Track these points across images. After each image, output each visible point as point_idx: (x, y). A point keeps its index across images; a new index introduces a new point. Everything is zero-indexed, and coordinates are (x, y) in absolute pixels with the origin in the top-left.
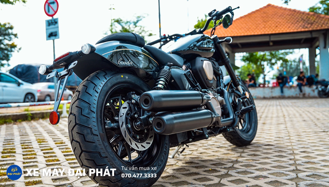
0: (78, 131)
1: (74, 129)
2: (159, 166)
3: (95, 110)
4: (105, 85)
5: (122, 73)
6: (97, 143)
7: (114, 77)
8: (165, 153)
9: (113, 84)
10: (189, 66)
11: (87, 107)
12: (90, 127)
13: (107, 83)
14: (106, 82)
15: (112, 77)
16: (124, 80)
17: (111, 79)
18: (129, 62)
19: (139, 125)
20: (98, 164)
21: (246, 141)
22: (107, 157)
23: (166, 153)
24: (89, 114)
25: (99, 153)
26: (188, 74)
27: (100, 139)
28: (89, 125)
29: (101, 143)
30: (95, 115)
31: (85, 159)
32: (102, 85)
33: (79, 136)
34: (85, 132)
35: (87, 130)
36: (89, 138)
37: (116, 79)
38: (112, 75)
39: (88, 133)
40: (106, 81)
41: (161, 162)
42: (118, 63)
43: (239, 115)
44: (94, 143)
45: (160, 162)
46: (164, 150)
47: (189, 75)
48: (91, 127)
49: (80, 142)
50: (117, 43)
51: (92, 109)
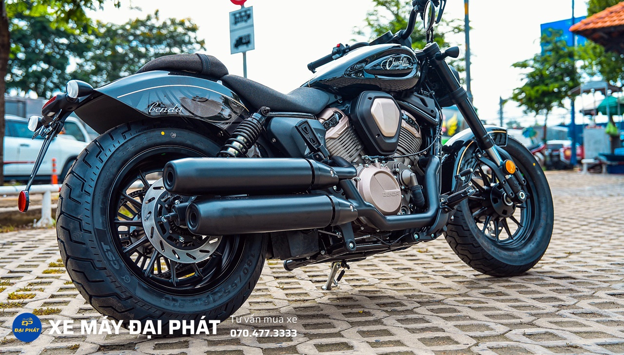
0: (62, 224)
1: (59, 220)
2: (225, 292)
3: (91, 191)
4: (121, 148)
5: (164, 127)
6: (89, 244)
7: (144, 135)
8: (246, 272)
9: (140, 146)
10: (348, 109)
11: (80, 185)
12: (79, 218)
13: (126, 145)
14: (123, 144)
15: (140, 135)
16: (167, 140)
17: (137, 138)
18: (174, 108)
19: (171, 217)
20: (90, 280)
21: (507, 265)
22: (105, 269)
23: (248, 271)
24: (80, 196)
25: (91, 261)
26: (303, 127)
27: (94, 239)
28: (78, 214)
29: (96, 246)
30: (89, 199)
31: (73, 270)
32: (113, 149)
33: (64, 232)
34: (71, 226)
35: (74, 222)
36: (76, 236)
37: (147, 138)
38: (140, 131)
39: (75, 228)
40: (122, 141)
41: (232, 287)
42: (150, 111)
43: (446, 208)
44: (84, 244)
45: (230, 286)
46: (245, 266)
47: (305, 128)
48: (81, 218)
49: (64, 241)
50: (165, 74)
51: (87, 189)
